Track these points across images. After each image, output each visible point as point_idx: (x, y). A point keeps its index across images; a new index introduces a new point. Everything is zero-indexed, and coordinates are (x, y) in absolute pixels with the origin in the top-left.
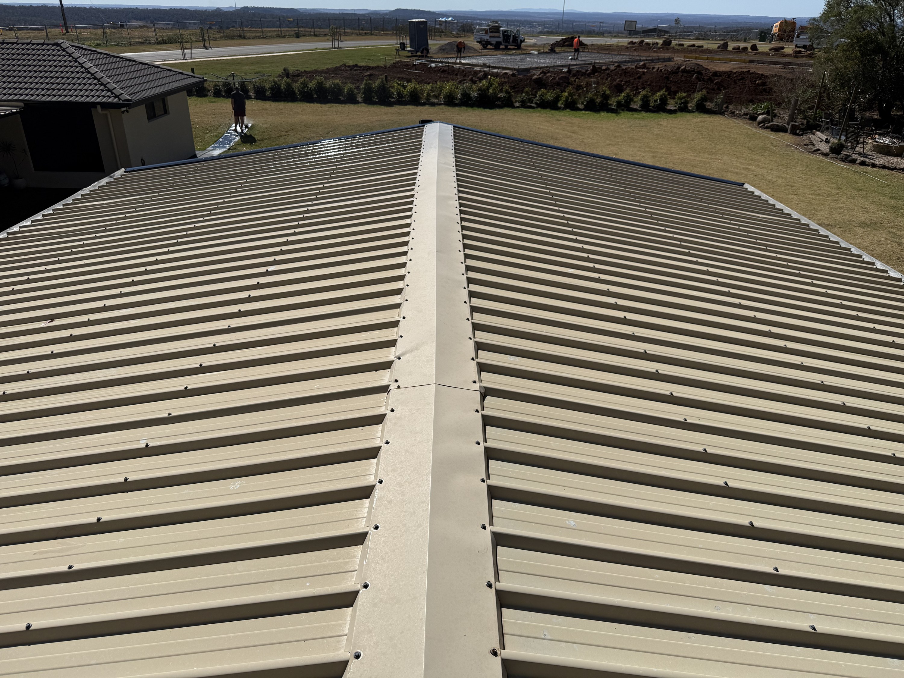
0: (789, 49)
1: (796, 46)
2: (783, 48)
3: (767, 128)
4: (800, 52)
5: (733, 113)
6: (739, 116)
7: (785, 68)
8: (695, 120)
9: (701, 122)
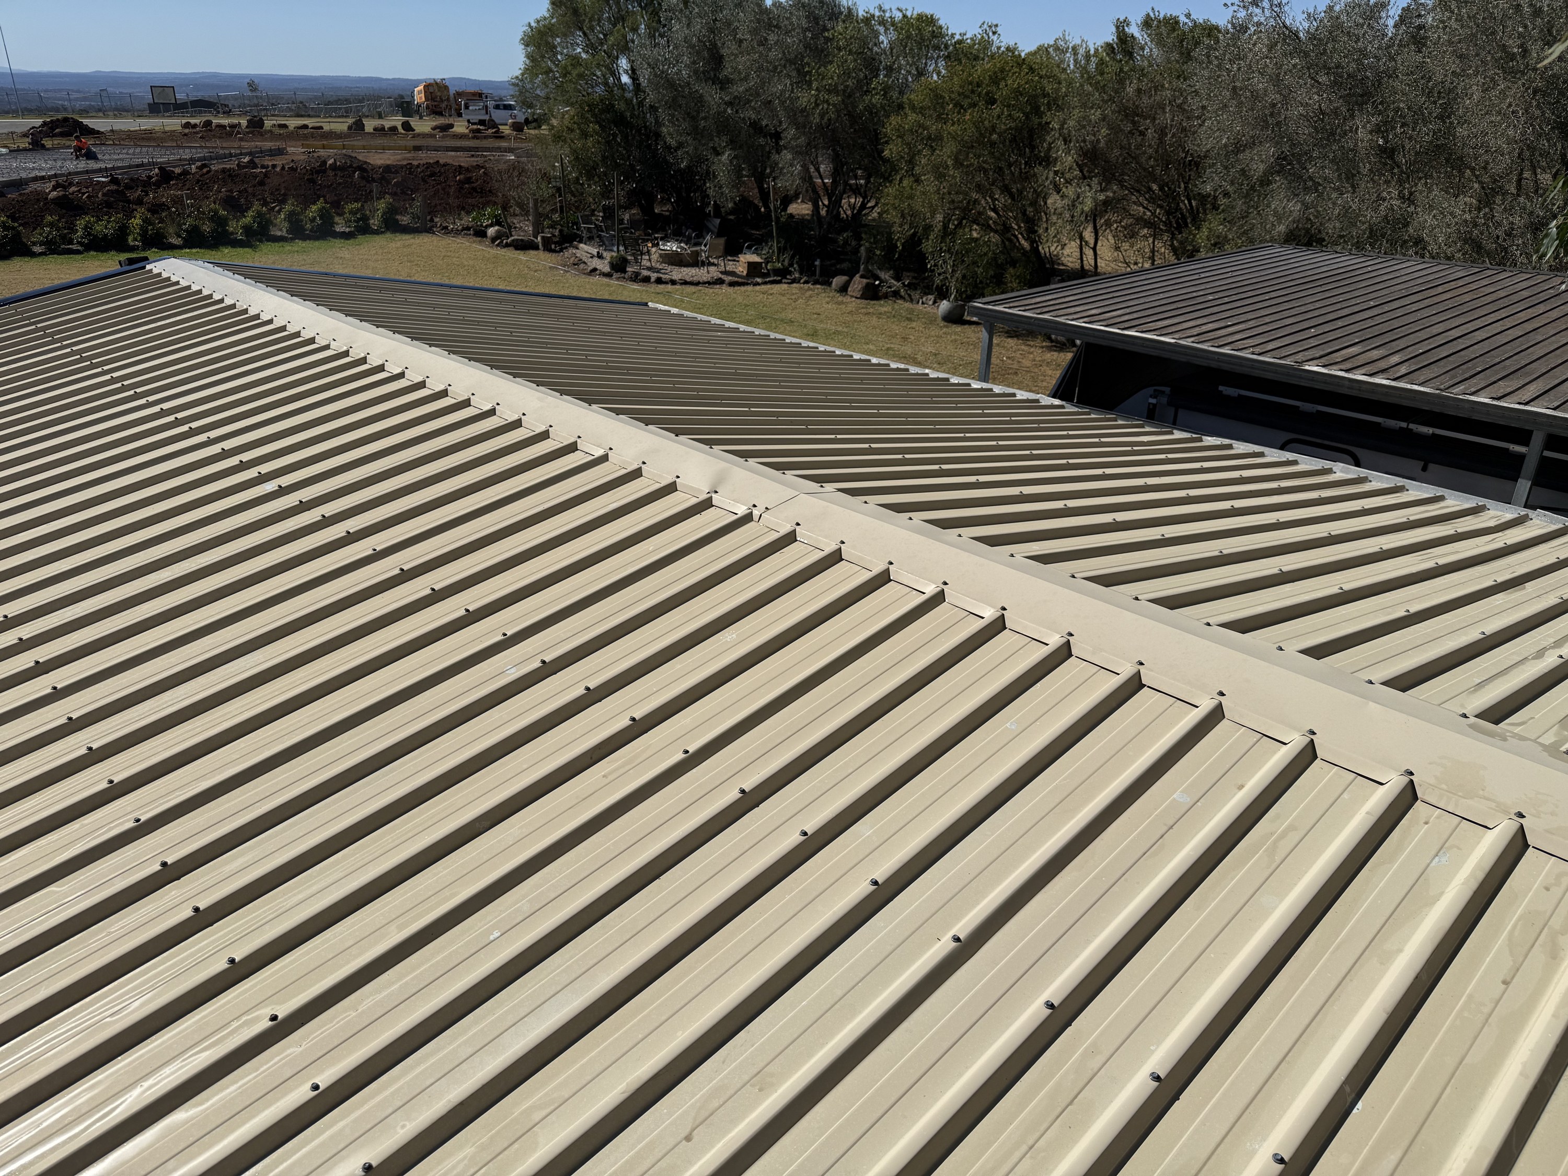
0: (460, 127)
1: (469, 121)
2: (452, 126)
3: (507, 245)
4: (478, 131)
5: (446, 228)
6: (457, 233)
7: (473, 156)
8: (393, 245)
9: (404, 246)
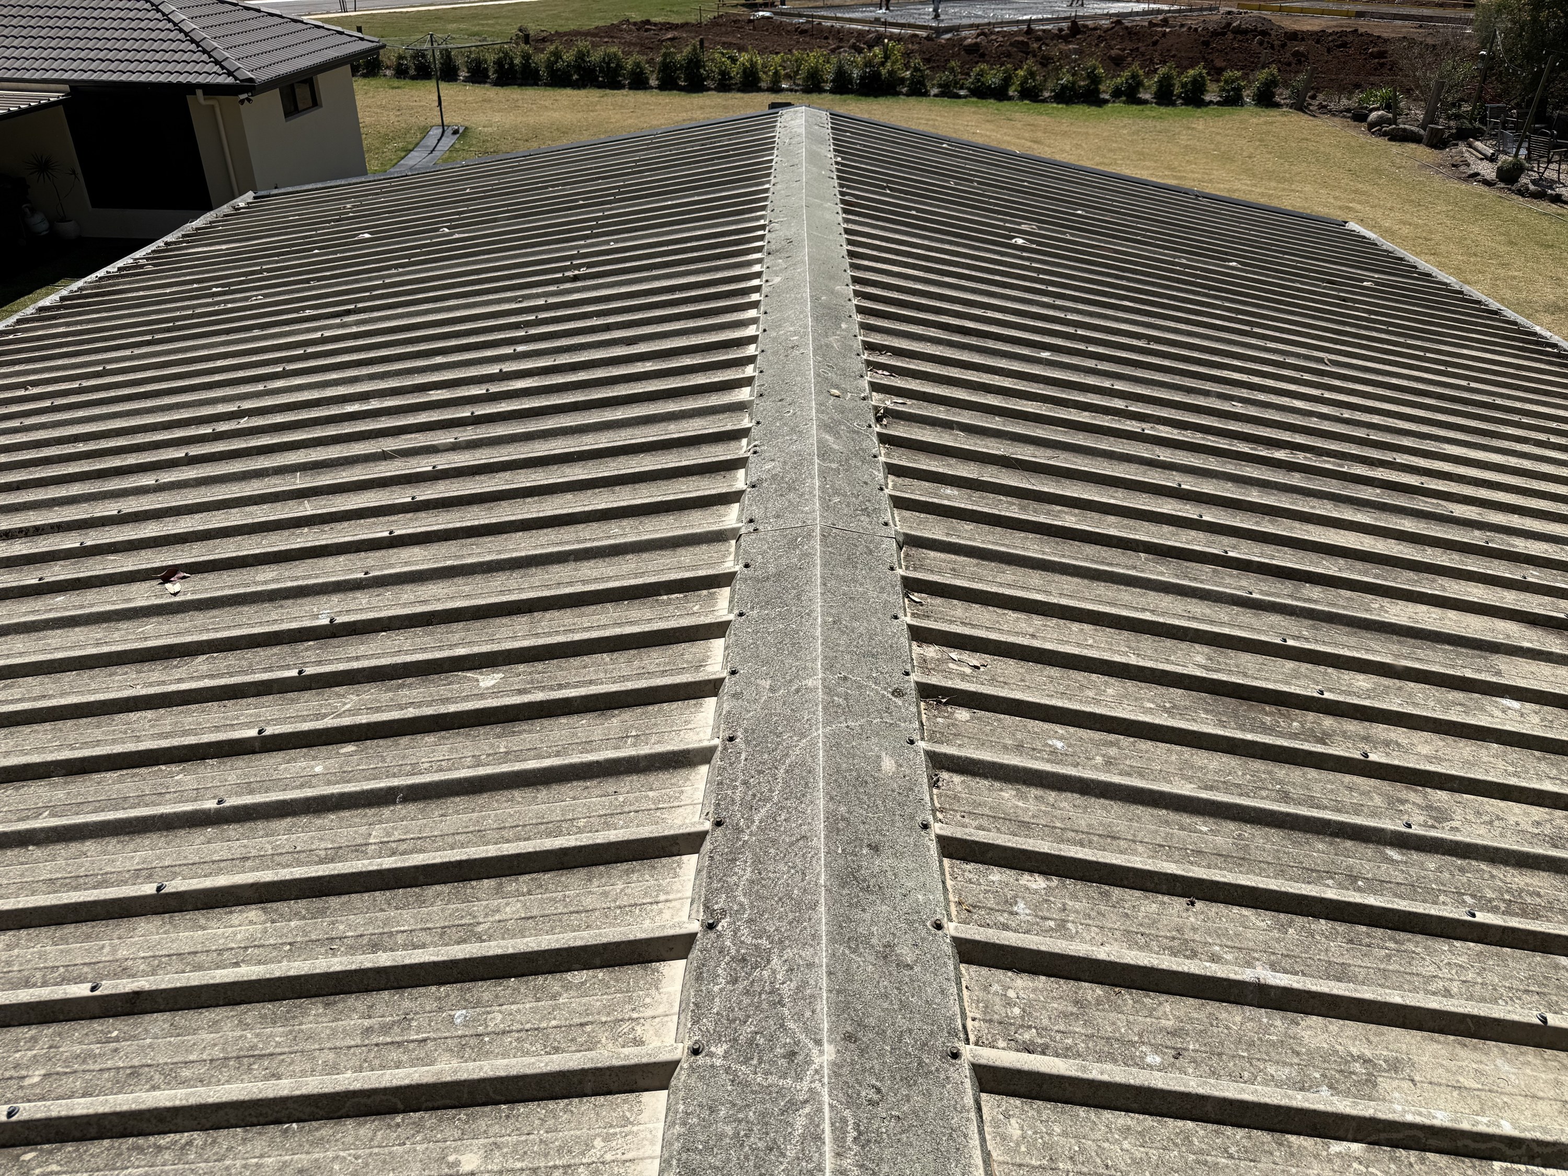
3: (1385, 134)
5: (1325, 107)
6: (1333, 114)
7: (1421, 26)
8: (1255, 120)
9: (1266, 123)
